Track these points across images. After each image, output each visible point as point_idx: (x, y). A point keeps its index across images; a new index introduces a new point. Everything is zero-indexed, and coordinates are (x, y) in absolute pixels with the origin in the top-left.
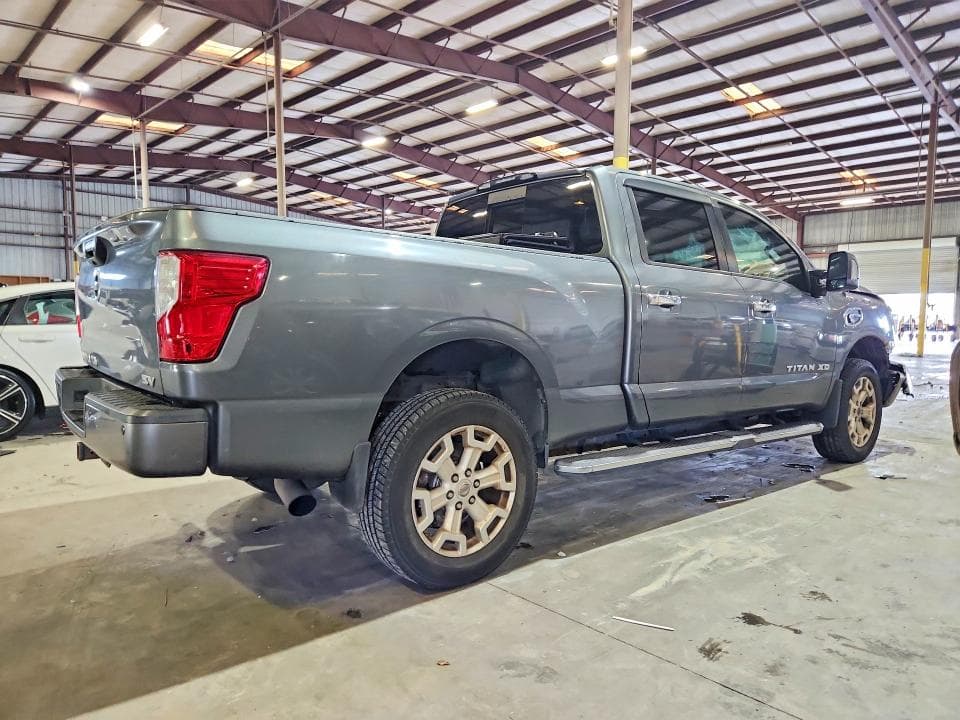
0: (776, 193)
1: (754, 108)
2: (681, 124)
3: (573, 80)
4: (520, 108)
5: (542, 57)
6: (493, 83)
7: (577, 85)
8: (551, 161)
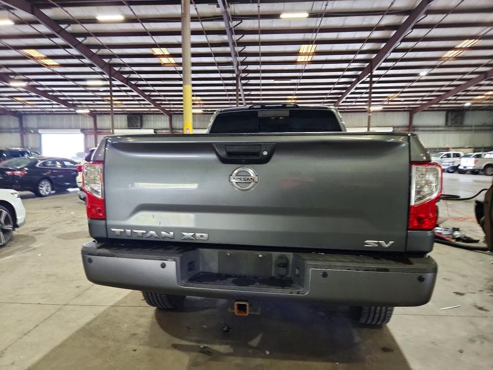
0: (163, 102)
1: (164, 60)
2: (127, 61)
3: (69, 22)
4: (27, 29)
5: (54, 3)
6: (13, 9)
7: (72, 25)
8: (40, 66)
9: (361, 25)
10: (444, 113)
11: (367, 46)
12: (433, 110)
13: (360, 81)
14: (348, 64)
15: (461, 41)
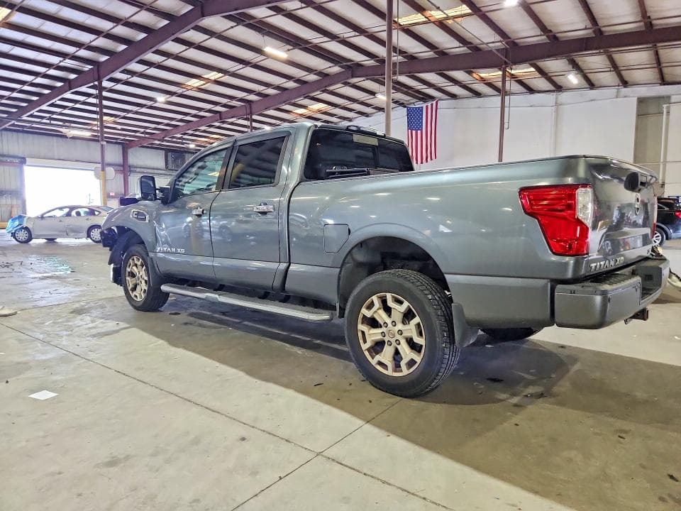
9: (102, 9)
10: (164, 152)
11: (101, 42)
12: (152, 147)
13: (72, 91)
14: (61, 59)
15: (209, 71)
